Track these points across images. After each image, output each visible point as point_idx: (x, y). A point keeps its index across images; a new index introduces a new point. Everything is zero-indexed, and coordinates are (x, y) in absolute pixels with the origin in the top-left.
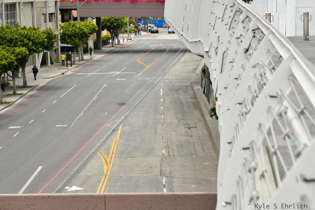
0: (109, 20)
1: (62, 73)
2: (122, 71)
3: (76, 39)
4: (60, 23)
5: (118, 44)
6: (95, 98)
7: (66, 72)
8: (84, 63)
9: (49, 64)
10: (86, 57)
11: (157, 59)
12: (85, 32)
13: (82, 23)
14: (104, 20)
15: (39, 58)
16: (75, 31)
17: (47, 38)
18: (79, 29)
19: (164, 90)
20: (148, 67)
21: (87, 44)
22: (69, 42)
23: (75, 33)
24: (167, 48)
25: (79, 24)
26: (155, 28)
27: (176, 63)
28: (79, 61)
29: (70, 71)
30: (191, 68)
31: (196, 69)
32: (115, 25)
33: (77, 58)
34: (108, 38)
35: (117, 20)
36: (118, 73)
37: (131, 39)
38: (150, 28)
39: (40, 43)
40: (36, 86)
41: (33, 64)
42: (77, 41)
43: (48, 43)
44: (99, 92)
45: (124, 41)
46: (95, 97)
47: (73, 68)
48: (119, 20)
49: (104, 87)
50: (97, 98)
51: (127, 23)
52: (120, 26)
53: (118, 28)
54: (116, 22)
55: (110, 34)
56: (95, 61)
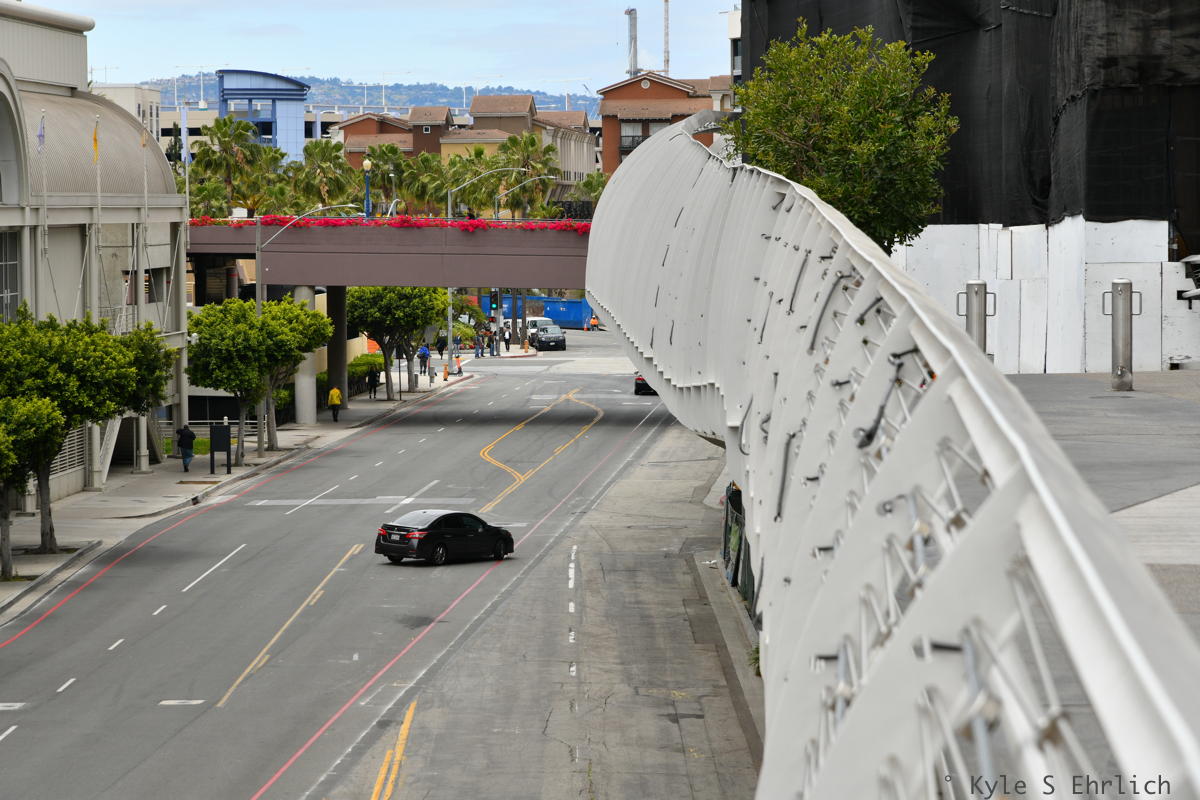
0: (377, 299)
1: (193, 499)
2: (424, 495)
3: (249, 369)
4: (189, 305)
5: (409, 391)
7: (207, 495)
8: (279, 462)
9: (144, 463)
10: (285, 438)
11: (559, 450)
12: (282, 341)
13: (275, 308)
14: (359, 298)
15: (104, 439)
16: (246, 339)
17: (136, 362)
18: (261, 329)
19: (580, 571)
20: (521, 479)
21: (291, 387)
22: (221, 381)
23: (245, 347)
24: (599, 409)
25: (261, 311)
26: (554, 332)
27: (630, 464)
28: (259, 451)
29: (222, 490)
30: (681, 484)
31: (707, 489)
32: (399, 318)
33: (251, 442)
35: (408, 298)
36: (408, 501)
37: (460, 372)
38: (534, 331)
39: (107, 382)
40: (92, 547)
41: (82, 462)
42: (251, 375)
43: (142, 382)
44: (332, 573)
46: (315, 596)
47: (235, 480)
48: (415, 297)
49: (350, 553)
50: (322, 595)
51: (445, 309)
52: (419, 322)
53: (412, 330)
54: (405, 307)
55: (379, 352)
56: (322, 452)
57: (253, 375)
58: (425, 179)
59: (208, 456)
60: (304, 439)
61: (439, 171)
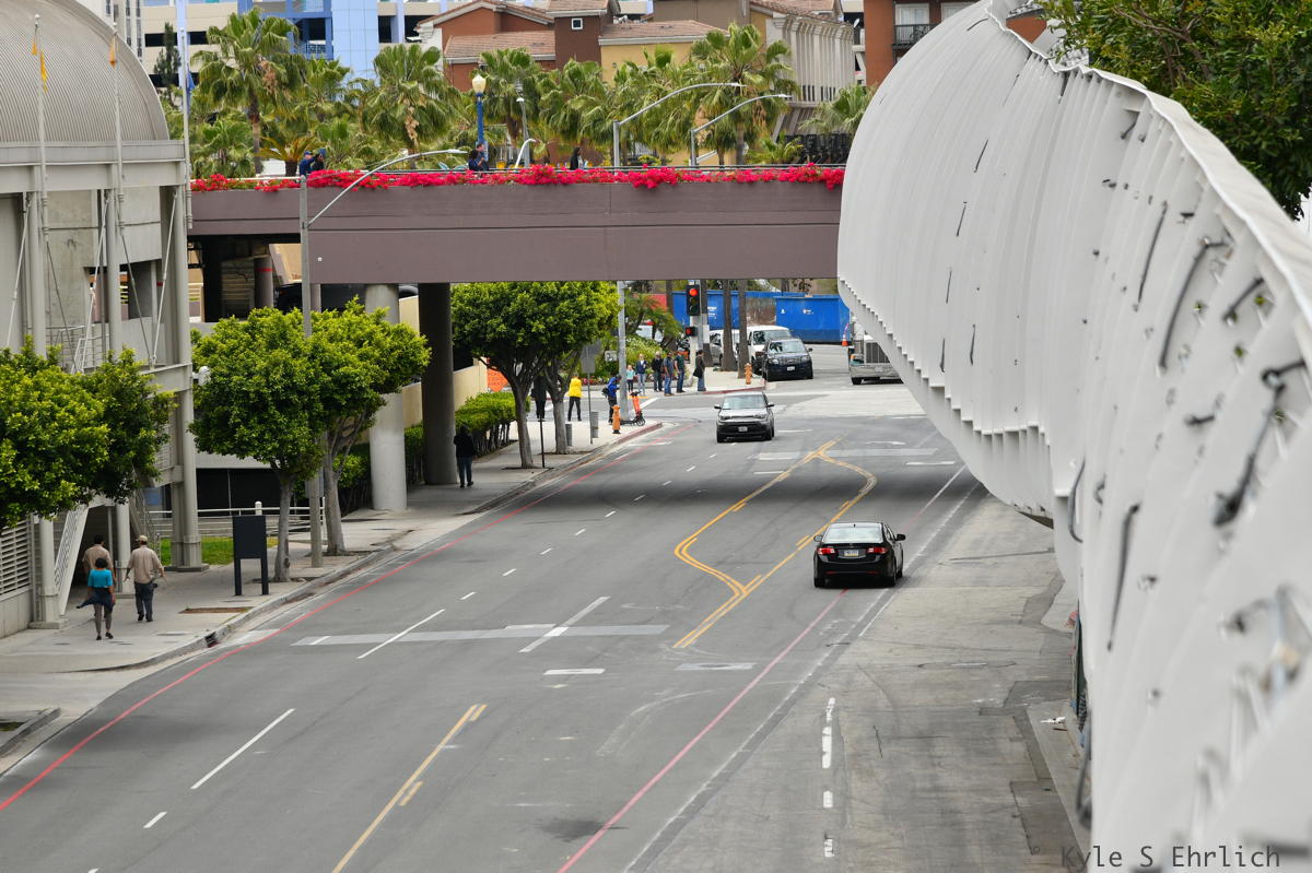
0: (499, 303)
1: (207, 638)
2: (584, 622)
3: (294, 423)
4: (194, 320)
5: (557, 452)
6: (406, 792)
7: (230, 630)
8: (347, 573)
10: (355, 534)
12: (346, 376)
13: (334, 322)
14: (472, 303)
16: (289, 375)
17: (108, 416)
18: (312, 358)
19: (841, 739)
20: (741, 591)
21: (364, 450)
22: (248, 444)
23: (286, 388)
24: (867, 474)
25: (312, 327)
26: (793, 349)
28: (313, 557)
29: (254, 620)
30: (1013, 596)
31: (1048, 600)
32: (536, 336)
33: (299, 543)
34: (496, 411)
35: (552, 299)
36: (558, 632)
37: (639, 418)
38: (760, 348)
39: (62, 450)
40: (44, 720)
41: (26, 581)
42: (297, 432)
43: (118, 448)
44: (434, 752)
45: (594, 429)
46: (411, 787)
47: (274, 606)
48: (563, 299)
49: (463, 720)
50: (421, 788)
51: (611, 317)
52: (571, 338)
53: (559, 353)
54: (546, 315)
55: (507, 389)
56: (416, 556)
57: (301, 432)
58: (576, 104)
59: (231, 566)
60: (386, 534)
61: (598, 91)
